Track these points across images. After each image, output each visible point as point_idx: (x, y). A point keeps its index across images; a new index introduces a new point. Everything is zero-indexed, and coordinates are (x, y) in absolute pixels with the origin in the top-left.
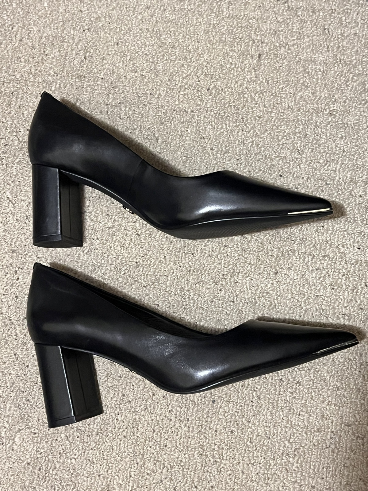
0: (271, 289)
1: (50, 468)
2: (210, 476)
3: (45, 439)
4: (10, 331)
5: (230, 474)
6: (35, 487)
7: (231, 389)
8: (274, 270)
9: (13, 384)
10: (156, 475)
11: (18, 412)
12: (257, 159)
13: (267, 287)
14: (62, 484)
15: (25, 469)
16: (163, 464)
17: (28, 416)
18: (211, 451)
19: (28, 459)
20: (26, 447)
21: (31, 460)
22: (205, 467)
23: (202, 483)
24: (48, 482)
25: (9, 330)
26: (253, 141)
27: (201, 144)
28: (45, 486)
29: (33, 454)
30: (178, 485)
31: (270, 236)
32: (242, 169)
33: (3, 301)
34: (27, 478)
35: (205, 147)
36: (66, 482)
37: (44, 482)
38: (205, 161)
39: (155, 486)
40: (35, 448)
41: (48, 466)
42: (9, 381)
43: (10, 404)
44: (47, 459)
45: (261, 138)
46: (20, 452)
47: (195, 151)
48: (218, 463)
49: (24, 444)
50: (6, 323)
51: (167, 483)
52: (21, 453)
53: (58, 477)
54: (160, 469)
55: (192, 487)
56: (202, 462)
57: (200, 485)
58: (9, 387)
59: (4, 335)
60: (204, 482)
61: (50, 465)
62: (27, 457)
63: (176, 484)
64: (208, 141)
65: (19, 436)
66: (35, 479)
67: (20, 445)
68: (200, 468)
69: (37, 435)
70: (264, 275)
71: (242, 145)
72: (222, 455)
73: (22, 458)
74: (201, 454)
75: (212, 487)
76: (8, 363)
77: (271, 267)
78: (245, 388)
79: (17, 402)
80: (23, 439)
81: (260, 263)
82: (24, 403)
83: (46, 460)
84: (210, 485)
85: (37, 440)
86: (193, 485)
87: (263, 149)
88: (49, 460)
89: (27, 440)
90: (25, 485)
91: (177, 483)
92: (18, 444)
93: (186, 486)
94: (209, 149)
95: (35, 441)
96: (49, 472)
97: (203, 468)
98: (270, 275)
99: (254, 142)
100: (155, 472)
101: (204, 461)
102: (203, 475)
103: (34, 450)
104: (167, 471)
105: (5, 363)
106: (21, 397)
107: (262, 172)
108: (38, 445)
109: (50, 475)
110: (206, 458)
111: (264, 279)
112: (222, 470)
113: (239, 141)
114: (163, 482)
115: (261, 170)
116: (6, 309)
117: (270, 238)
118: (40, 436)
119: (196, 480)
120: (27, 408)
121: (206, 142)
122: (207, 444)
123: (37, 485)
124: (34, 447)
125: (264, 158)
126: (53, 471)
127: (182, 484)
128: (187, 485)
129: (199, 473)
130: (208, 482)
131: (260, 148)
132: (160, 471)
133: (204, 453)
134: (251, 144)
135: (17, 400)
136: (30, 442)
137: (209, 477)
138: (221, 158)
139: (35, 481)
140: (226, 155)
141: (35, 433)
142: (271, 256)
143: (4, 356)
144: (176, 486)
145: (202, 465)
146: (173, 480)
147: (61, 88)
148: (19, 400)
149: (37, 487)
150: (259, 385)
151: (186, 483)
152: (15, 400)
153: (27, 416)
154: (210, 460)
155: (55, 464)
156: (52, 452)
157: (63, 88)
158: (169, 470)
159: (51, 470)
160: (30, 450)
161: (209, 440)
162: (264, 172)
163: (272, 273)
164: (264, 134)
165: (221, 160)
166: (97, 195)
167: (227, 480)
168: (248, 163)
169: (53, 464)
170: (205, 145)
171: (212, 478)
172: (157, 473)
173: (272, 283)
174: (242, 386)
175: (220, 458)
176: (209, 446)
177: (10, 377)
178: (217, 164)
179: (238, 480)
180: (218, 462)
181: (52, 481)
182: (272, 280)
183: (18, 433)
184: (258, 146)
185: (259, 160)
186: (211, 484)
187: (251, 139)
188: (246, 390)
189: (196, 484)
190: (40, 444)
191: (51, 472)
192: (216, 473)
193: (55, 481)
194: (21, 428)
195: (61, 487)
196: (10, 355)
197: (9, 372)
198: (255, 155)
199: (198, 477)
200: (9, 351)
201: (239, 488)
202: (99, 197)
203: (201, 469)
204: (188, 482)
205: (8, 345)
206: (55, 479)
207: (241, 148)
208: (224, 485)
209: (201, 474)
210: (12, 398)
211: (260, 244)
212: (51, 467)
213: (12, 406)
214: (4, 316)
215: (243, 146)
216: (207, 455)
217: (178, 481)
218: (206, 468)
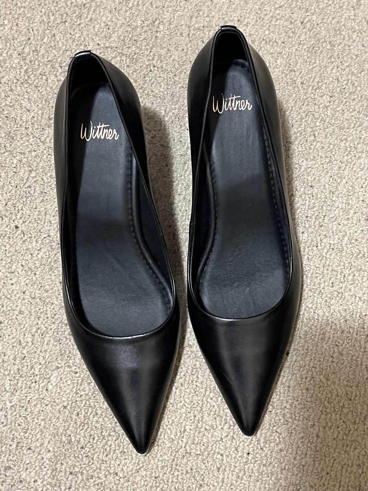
0: (360, 236)
1: (90, 414)
2: (279, 437)
3: (88, 380)
4: (57, 256)
5: (303, 437)
6: (70, 435)
7: (309, 342)
8: (365, 216)
9: (55, 315)
10: (215, 431)
11: (58, 347)
12: (352, 97)
13: (356, 234)
14: (103, 434)
15: (60, 413)
17: (70, 352)
18: (281, 409)
19: (64, 401)
20: (63, 388)
21: (68, 404)
22: (274, 426)
23: (269, 444)
24: (86, 430)
25: (56, 254)
26: (348, 80)
27: (291, 77)
28: (83, 434)
29: (71, 396)
30: (241, 444)
31: (362, 179)
32: (335, 107)
33: (53, 222)
34: (61, 424)
35: (295, 81)
36: (108, 432)
37: (82, 430)
38: (294, 95)
39: (214, 444)
40: (74, 390)
41: (88, 411)
42: (51, 311)
43: (50, 337)
44: (88, 403)
45: (358, 77)
46: (55, 393)
47: (284, 83)
48: (289, 424)
49: (62, 384)
50: (53, 247)
51: (228, 441)
52: (57, 394)
53: (98, 425)
54: (221, 425)
55: (257, 448)
56: (271, 420)
57: (266, 447)
58: (50, 318)
59: (49, 260)
60: (272, 444)
61: (90, 411)
62: (64, 399)
63: (238, 443)
64: (299, 75)
65: (57, 374)
66: (71, 425)
67: (56, 385)
68: (268, 427)
69: (77, 375)
70: (354, 221)
71: (336, 83)
72: (295, 415)
73: (57, 401)
74: (271, 411)
75: (281, 450)
76: (51, 291)
77: (362, 213)
78: (325, 342)
79: (58, 336)
80: (61, 379)
81: (349, 207)
82: (66, 338)
83: (86, 404)
84: (278, 448)
85: (78, 380)
86: (259, 445)
87: (359, 88)
88: (90, 404)
89: (65, 380)
90: (57, 432)
91: (240, 443)
92: (54, 384)
93: (250, 446)
94: (299, 83)
95: (75, 381)
96: (89, 418)
97: (271, 428)
98: (360, 220)
99: (350, 81)
100: (214, 428)
101: (273, 420)
103: (72, 391)
104: (229, 428)
105: (47, 291)
106: (63, 330)
107: (356, 112)
108: (79, 386)
109: (90, 422)
110: (276, 417)
111: (353, 225)
112: (293, 431)
113: (333, 78)
114: (224, 440)
115: (356, 110)
116: (54, 231)
117: (362, 182)
118: (82, 376)
119: (262, 440)
120: (70, 343)
121: (297, 75)
122: (277, 401)
123: (72, 433)
124: (73, 388)
125: (359, 99)
126: (94, 417)
127: (246, 444)
128: (252, 445)
129: (267, 433)
130: (277, 444)
131: (356, 87)
133: (273, 411)
134: (345, 82)
135: (58, 334)
136: (69, 382)
137: (278, 439)
138: (313, 93)
139: (71, 428)
140: (318, 91)
141: (76, 373)
142: (363, 201)
143: (46, 283)
144: (239, 446)
145: (270, 424)
146: (235, 439)
147: (139, 5)
148: (60, 333)
149: (72, 435)
150: (342, 340)
151: (251, 443)
152: (55, 334)
153: (68, 352)
154: (280, 420)
155: (96, 410)
156: (94, 395)
157: (141, 6)
158: (232, 427)
159: (91, 416)
160: (68, 391)
161: (280, 397)
162: (358, 112)
163: (362, 219)
164: (361, 73)
165: (312, 95)
166: (169, 119)
167: (299, 443)
168: (342, 102)
169: (94, 410)
170: (295, 79)
171: (281, 439)
172: (217, 429)
173: (362, 230)
174: (322, 339)
175: (291, 418)
176: (279, 403)
177: (52, 307)
178: (307, 99)
179: (312, 445)
180: (290, 422)
181: (92, 430)
182: (362, 227)
183: (56, 372)
184: (353, 85)
185: (354, 100)
186: (280, 447)
187: (346, 77)
188: (326, 343)
189: (262, 445)
190: (81, 385)
191: (91, 419)
192: (286, 435)
193: (94, 429)
194: (59, 366)
195: (101, 438)
196: (54, 283)
197: (51, 302)
198: (350, 93)
199: (266, 437)
200: (53, 278)
201: (312, 454)
202: (172, 122)
203: (269, 429)
204: (253, 442)
205: (53, 272)
206: (96, 427)
207: (335, 85)
208: (295, 449)
209: (268, 434)
210: (52, 330)
211: (350, 188)
212: (92, 412)
213: (52, 339)
214: (51, 239)
215: (338, 84)
216: (277, 414)
217: (241, 440)
218: (275, 428)
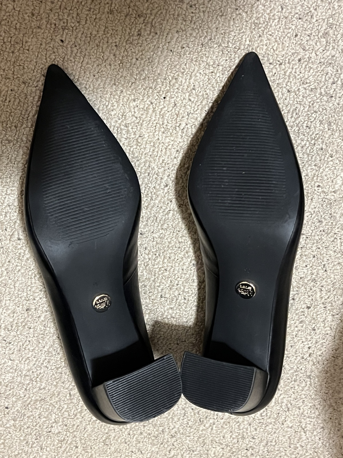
16: (183, 133)
102: (142, 115)
132: (189, 126)
